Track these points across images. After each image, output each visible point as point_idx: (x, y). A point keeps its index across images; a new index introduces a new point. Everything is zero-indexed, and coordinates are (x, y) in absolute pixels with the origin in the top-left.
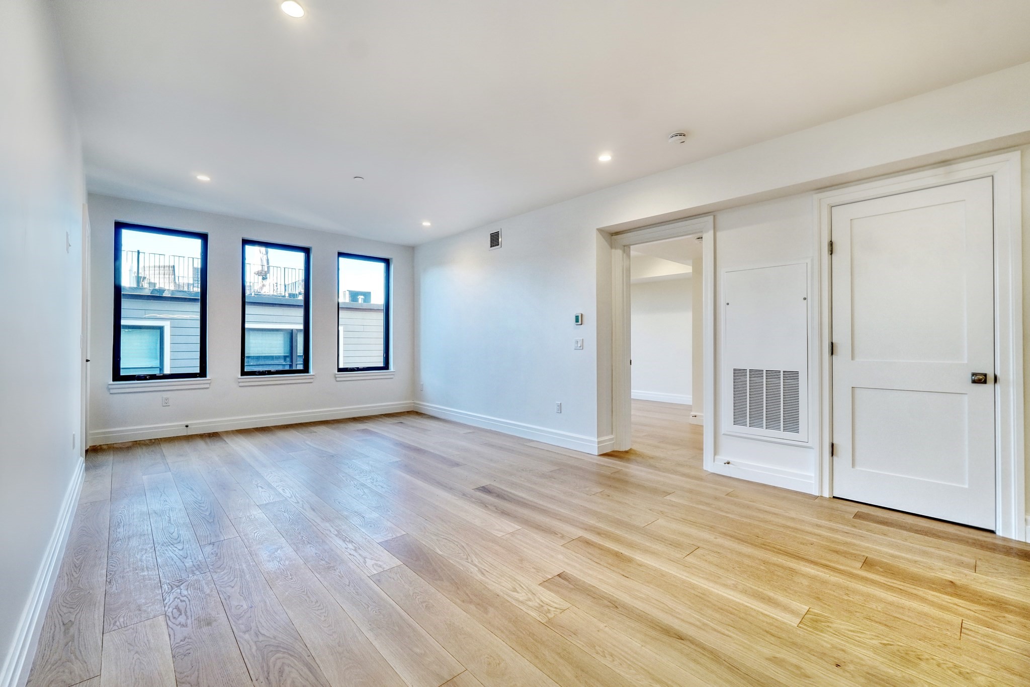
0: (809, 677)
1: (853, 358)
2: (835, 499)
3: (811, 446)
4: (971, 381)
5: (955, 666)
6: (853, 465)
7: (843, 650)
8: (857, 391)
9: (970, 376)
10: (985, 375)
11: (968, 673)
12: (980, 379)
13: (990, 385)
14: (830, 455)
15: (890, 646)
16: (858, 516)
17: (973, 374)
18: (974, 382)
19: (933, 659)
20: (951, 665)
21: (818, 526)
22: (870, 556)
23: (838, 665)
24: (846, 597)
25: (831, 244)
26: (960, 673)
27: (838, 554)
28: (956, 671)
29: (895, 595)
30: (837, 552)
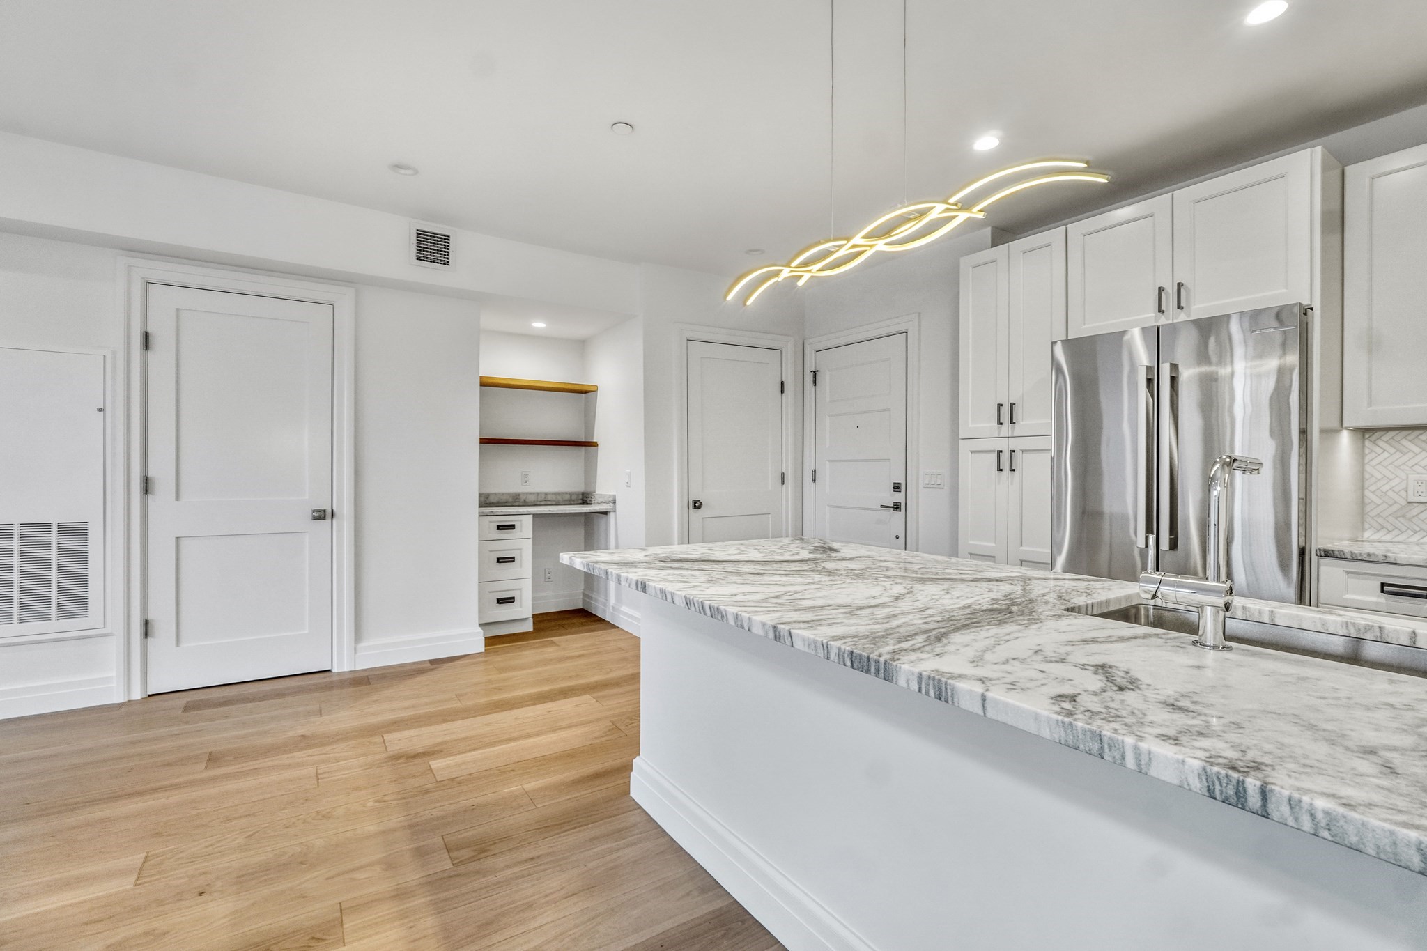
0: (168, 932)
1: (177, 498)
2: (151, 698)
3: (110, 631)
4: (311, 518)
5: (318, 813)
6: (178, 643)
7: (204, 873)
8: (183, 543)
9: (311, 512)
10: (324, 511)
11: (329, 812)
12: (320, 515)
13: (327, 522)
14: (143, 636)
15: (257, 834)
16: (187, 708)
17: (315, 511)
18: (315, 518)
19: (298, 820)
20: (314, 814)
21: (133, 743)
22: (214, 749)
23: (201, 894)
24: (194, 812)
25: (146, 336)
26: (324, 816)
27: (171, 765)
28: (320, 817)
29: (250, 779)
30: (169, 764)
